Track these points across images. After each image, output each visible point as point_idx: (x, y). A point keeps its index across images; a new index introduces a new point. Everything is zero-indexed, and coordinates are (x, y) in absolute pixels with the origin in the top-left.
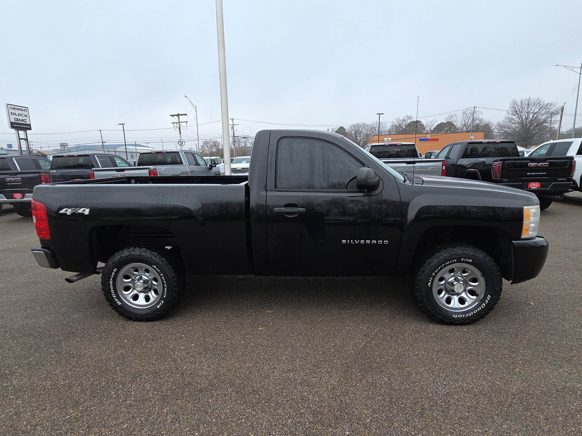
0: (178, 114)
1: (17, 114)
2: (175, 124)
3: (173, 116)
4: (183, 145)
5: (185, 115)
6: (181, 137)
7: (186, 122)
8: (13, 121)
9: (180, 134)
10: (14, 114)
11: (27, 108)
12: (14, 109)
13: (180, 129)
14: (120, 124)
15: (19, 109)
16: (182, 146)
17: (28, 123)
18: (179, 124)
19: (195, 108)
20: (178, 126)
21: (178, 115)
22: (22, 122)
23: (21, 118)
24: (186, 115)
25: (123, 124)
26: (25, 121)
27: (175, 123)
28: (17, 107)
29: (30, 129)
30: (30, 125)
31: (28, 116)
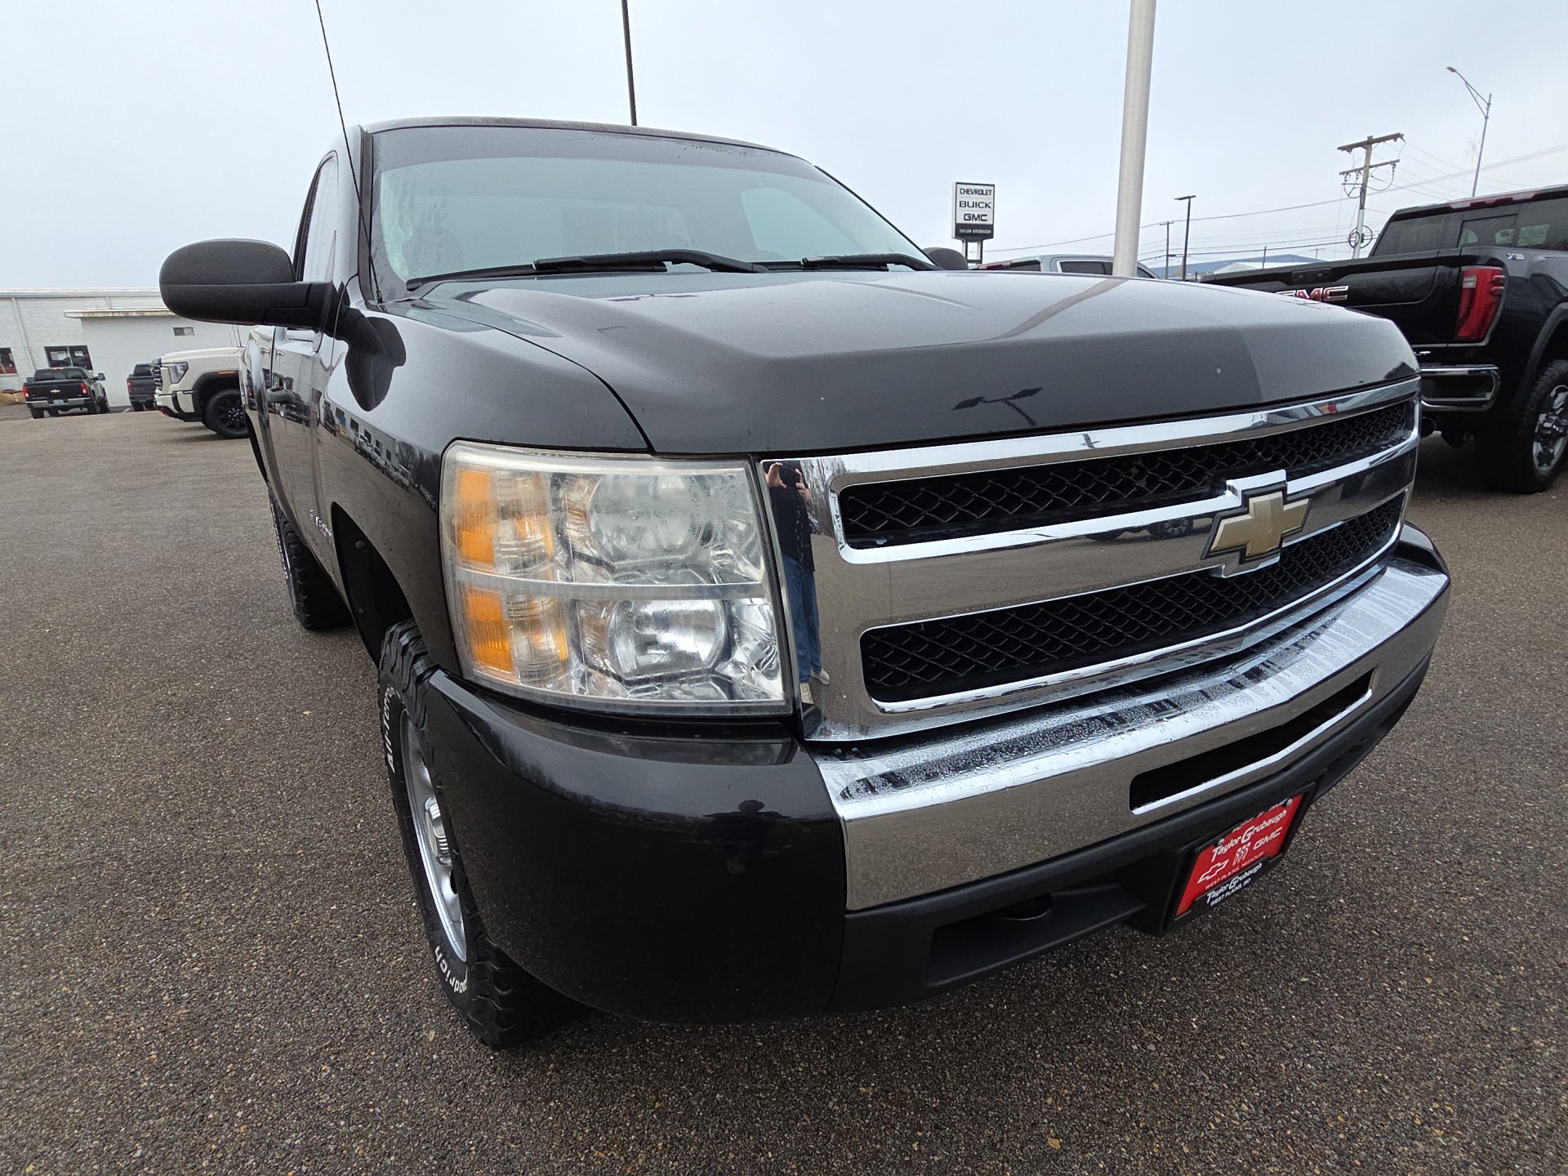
0: (1370, 138)
1: (971, 205)
2: (1352, 177)
3: (1349, 148)
4: (1362, 245)
5: (1395, 137)
6: (1361, 218)
7: (1393, 163)
8: (961, 221)
9: (1362, 207)
10: (966, 204)
11: (993, 186)
12: (967, 191)
13: (1363, 191)
14: (1180, 199)
15: (976, 192)
16: (1358, 247)
17: (989, 222)
18: (1367, 172)
19: (1484, 106)
20: (1360, 181)
21: (1368, 144)
22: (978, 222)
23: (976, 212)
24: (1399, 139)
25: (1189, 198)
26: (983, 218)
27: (1352, 171)
28: (973, 187)
29: (991, 236)
30: (991, 227)
31: (991, 205)
